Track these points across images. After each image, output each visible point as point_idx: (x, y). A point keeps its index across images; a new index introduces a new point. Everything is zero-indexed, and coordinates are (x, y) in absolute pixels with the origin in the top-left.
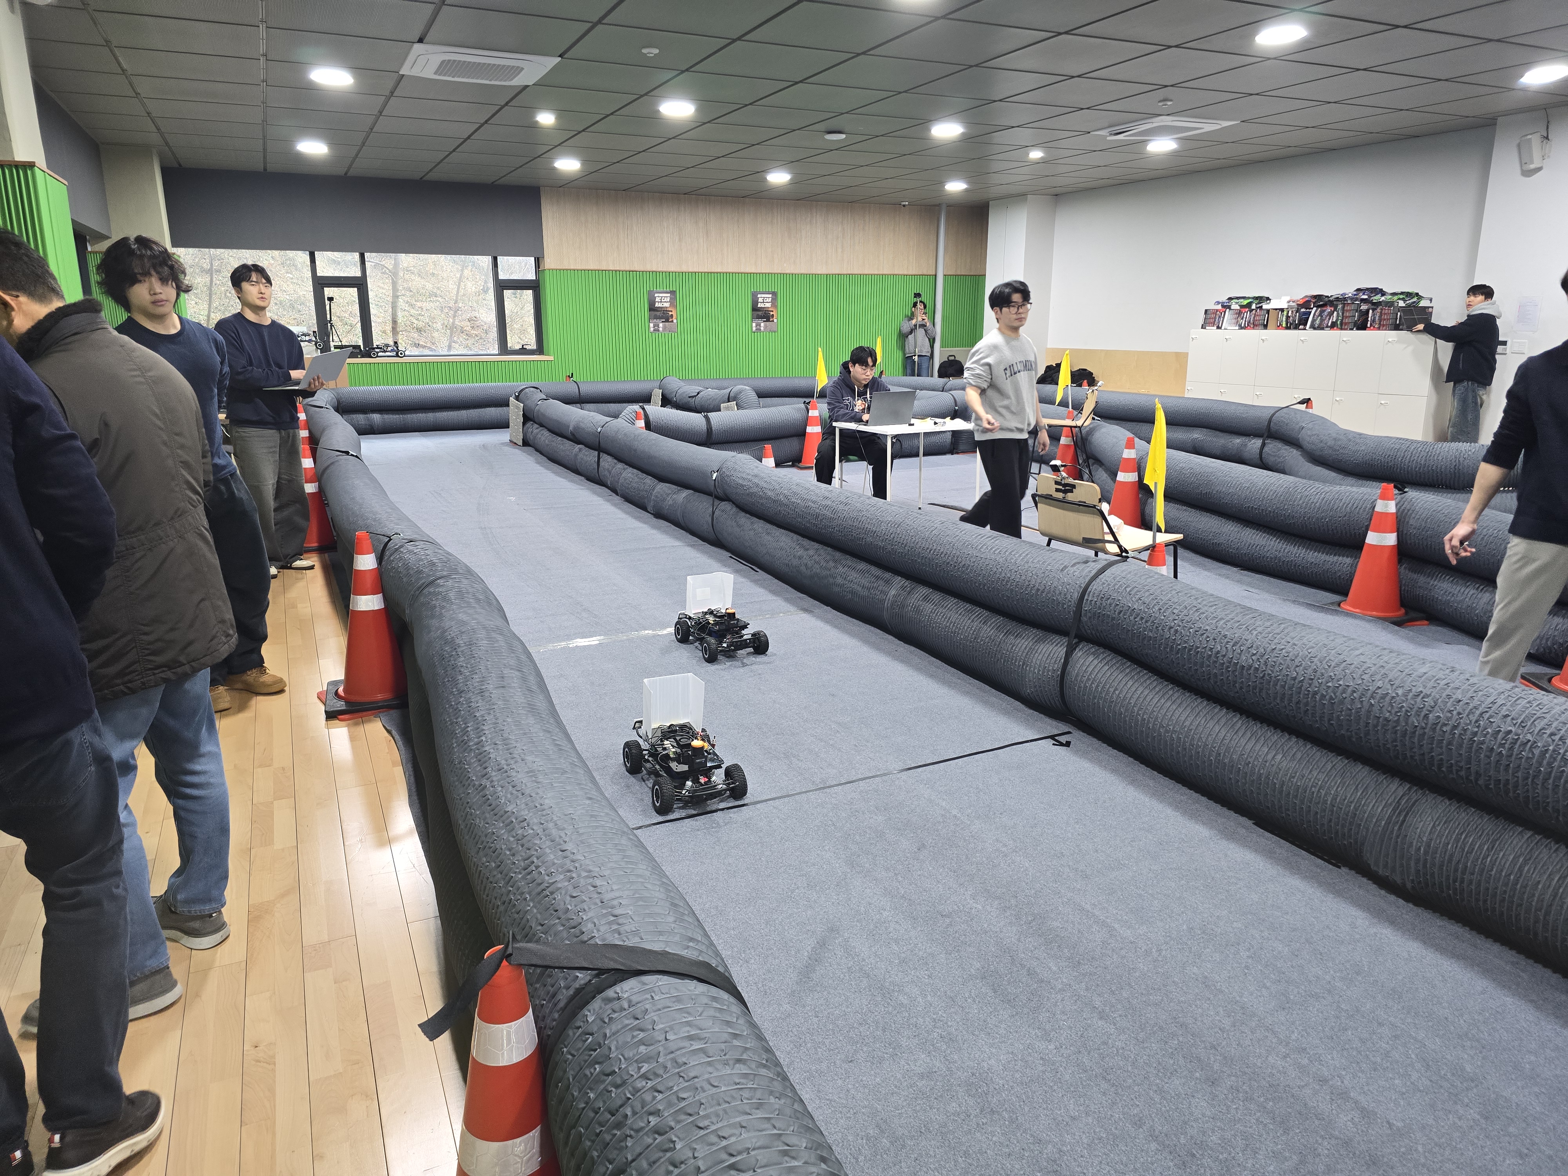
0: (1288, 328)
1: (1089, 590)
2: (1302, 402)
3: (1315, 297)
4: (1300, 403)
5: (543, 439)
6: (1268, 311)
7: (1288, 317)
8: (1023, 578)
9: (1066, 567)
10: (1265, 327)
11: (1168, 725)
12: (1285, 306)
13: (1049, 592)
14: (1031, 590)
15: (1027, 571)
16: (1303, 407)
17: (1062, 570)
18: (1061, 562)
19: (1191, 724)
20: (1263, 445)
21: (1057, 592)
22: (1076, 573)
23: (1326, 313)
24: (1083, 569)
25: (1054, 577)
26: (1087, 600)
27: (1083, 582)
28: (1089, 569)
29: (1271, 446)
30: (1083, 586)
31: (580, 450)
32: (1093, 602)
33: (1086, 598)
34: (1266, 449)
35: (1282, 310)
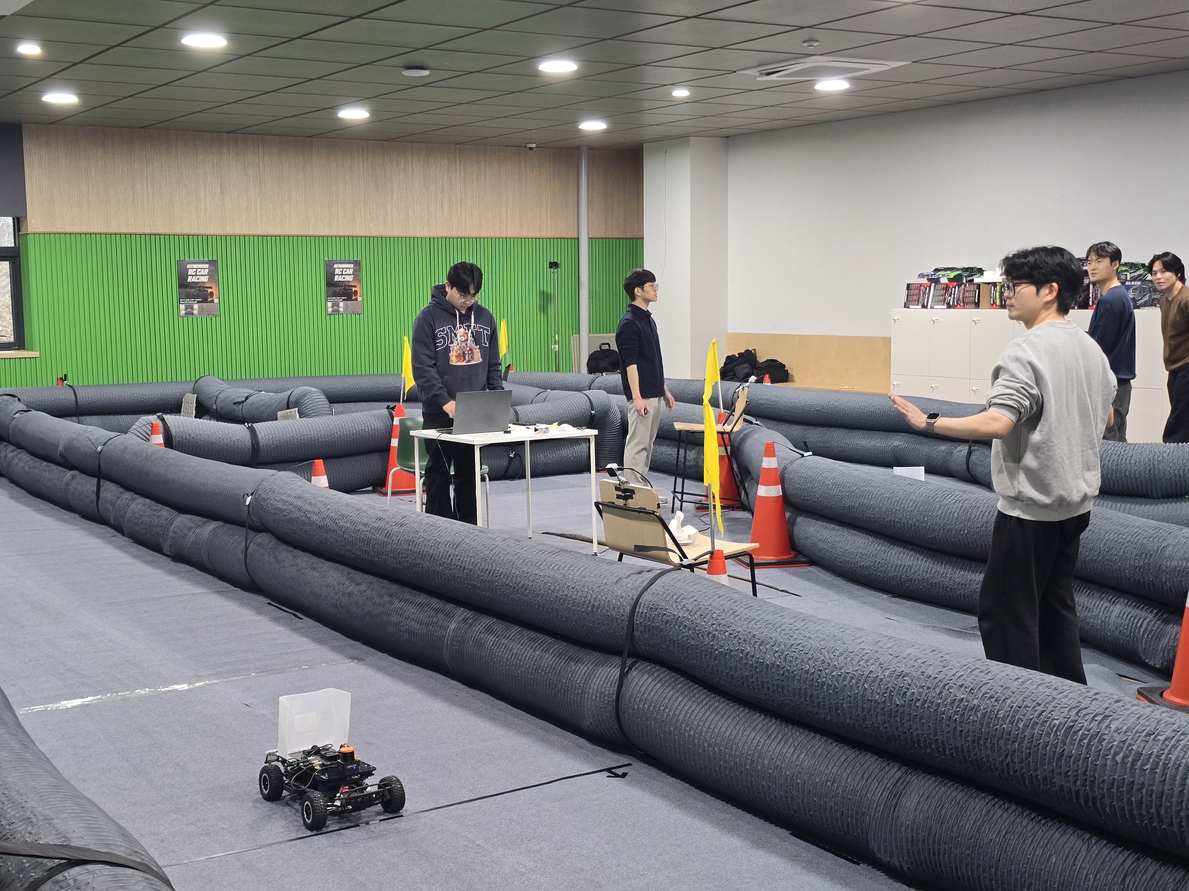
1: (640, 601)
5: (21, 464)
8: (580, 594)
9: (621, 579)
11: (711, 738)
13: (603, 608)
14: (587, 607)
15: (584, 586)
17: (616, 583)
18: (616, 574)
19: (730, 735)
21: (611, 606)
22: (629, 585)
24: (636, 580)
25: (609, 590)
26: (638, 612)
27: (635, 594)
28: (642, 580)
30: (635, 598)
31: (73, 477)
32: (643, 614)
33: (637, 610)
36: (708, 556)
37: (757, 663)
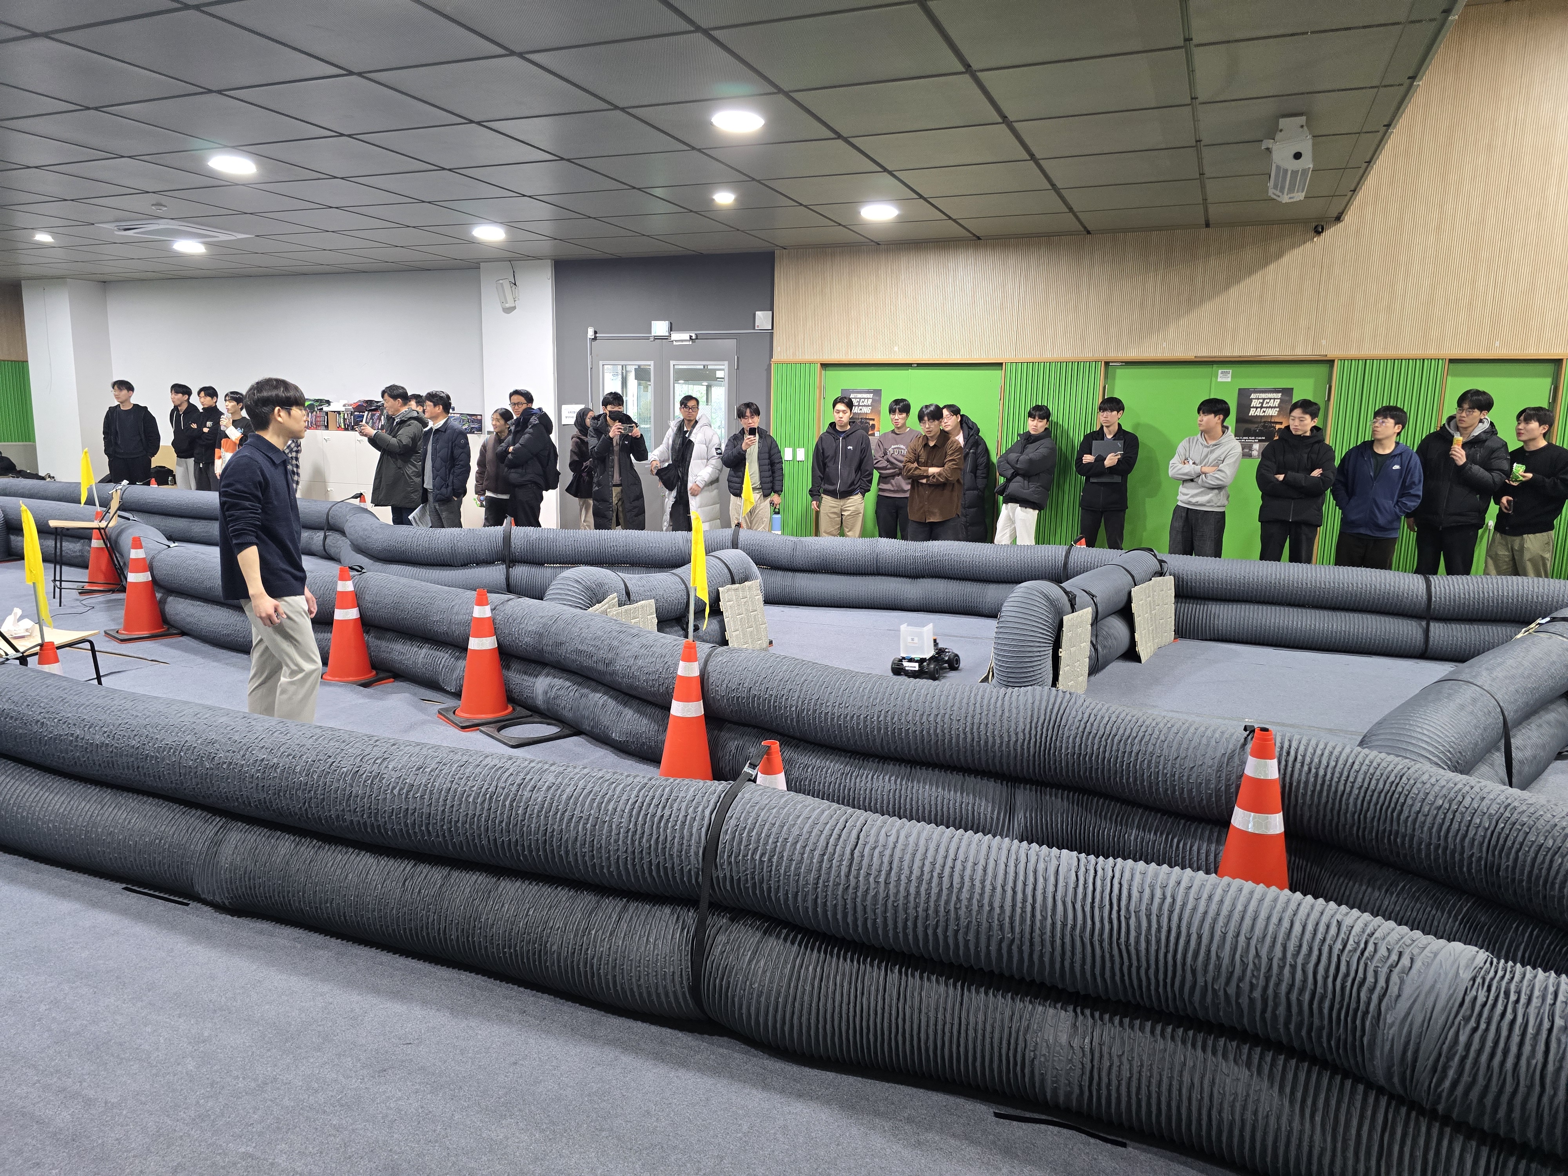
0: (346, 429)
2: (355, 497)
3: (367, 402)
4: (353, 497)
6: (327, 413)
7: (344, 419)
10: (327, 427)
12: (343, 409)
16: (356, 502)
20: (325, 538)
23: (376, 417)
29: (331, 537)
34: (327, 541)
35: (339, 413)
36: (38, 648)
37: (87, 744)
